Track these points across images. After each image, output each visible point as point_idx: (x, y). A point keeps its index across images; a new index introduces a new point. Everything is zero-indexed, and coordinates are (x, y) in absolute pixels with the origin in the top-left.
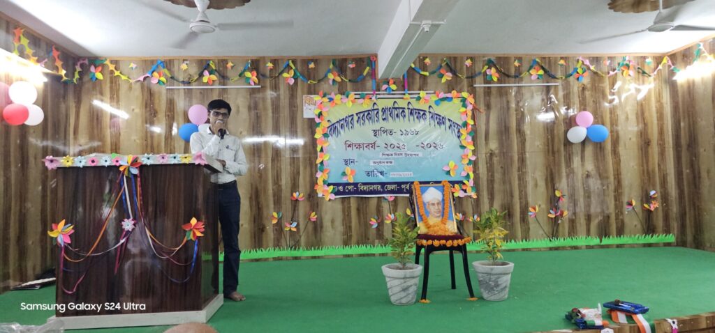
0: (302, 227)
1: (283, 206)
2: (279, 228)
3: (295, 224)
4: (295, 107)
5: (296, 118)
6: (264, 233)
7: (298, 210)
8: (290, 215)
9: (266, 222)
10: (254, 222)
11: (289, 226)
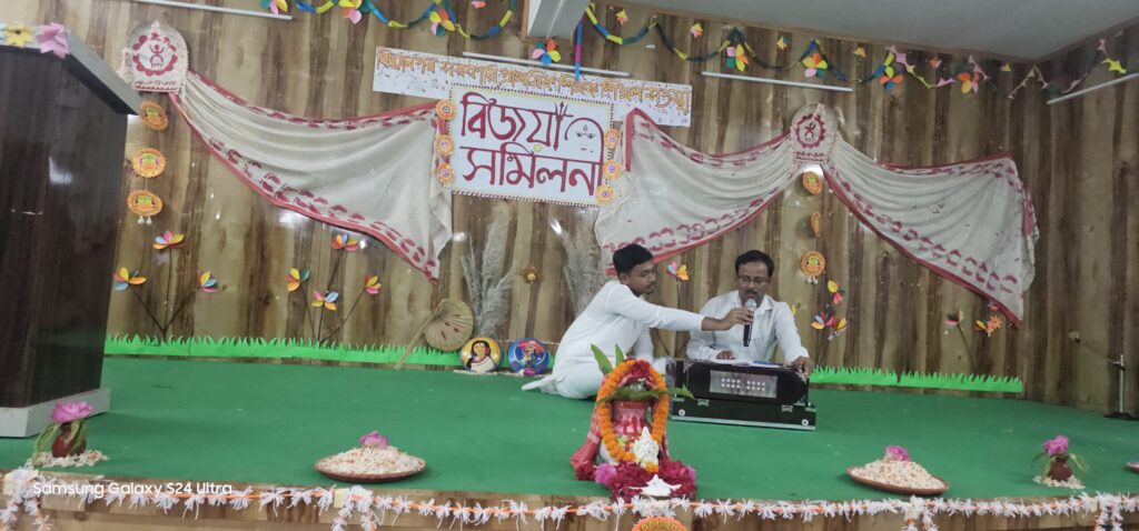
0: (348, 303)
1: (315, 258)
2: (301, 299)
3: (334, 296)
4: (357, 67)
5: (358, 89)
6: (268, 308)
7: (343, 270)
8: (326, 276)
9: (274, 288)
10: (251, 284)
11: (320, 298)
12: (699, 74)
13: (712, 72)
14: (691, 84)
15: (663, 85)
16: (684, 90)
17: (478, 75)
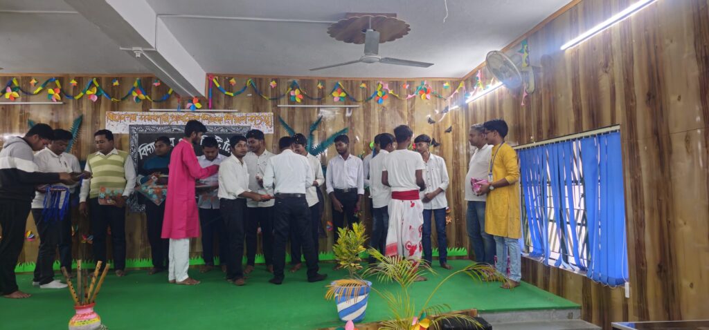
2: (76, 240)
4: (97, 123)
8: (87, 228)
11: (85, 239)
12: (276, 106)
13: (284, 105)
14: (273, 111)
15: (257, 114)
16: (269, 115)
17: (159, 120)
